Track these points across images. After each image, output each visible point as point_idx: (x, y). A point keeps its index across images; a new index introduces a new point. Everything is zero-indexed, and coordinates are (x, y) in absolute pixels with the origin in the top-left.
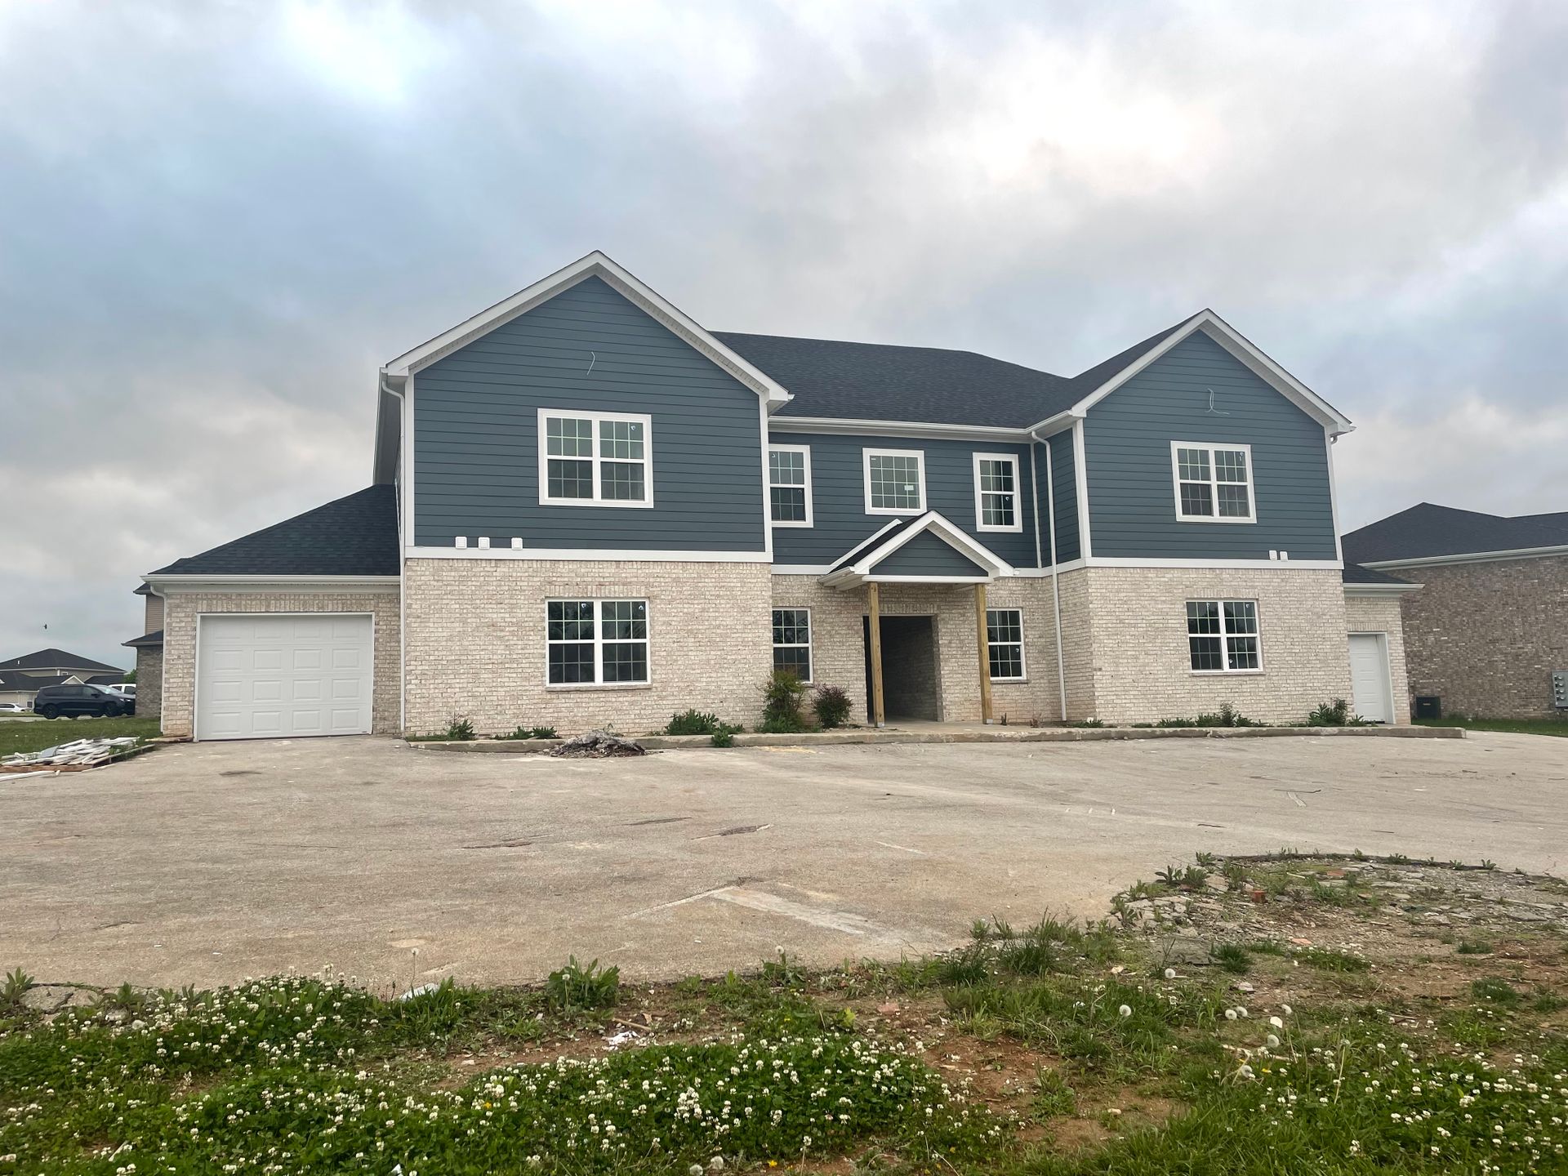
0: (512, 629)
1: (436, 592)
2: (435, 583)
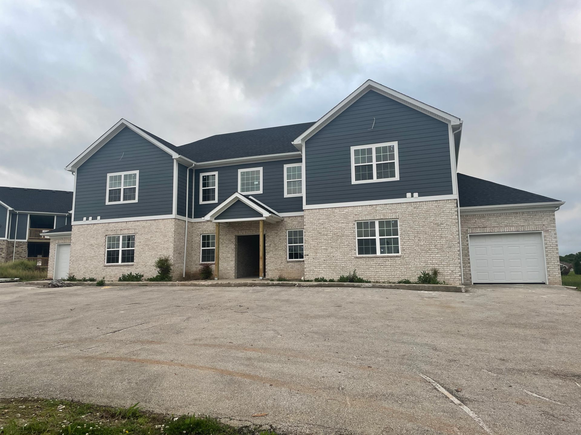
0: (96, 246)
1: (79, 235)
2: (78, 232)
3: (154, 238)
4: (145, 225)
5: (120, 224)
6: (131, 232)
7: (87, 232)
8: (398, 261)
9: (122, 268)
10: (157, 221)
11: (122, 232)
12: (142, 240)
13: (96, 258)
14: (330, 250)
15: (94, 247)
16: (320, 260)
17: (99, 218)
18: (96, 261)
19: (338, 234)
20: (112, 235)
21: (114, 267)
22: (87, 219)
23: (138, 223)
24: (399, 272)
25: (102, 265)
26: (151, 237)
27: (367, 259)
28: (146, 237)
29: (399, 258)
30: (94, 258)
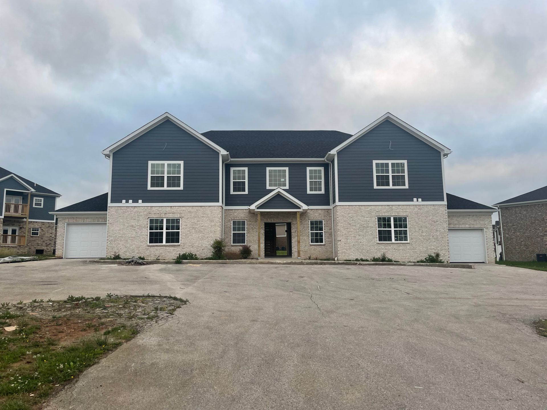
0: (138, 227)
1: (117, 216)
2: (116, 214)
3: (201, 222)
4: (191, 210)
5: (164, 209)
6: (176, 216)
7: (126, 214)
8: (408, 246)
9: (167, 248)
10: (203, 207)
11: (167, 216)
12: (188, 224)
13: (138, 238)
14: (357, 237)
15: (135, 229)
16: (350, 245)
17: (140, 201)
18: (138, 241)
19: (364, 225)
20: (155, 218)
21: (159, 247)
22: (127, 202)
23: (184, 209)
24: (408, 255)
25: (145, 245)
26: (198, 221)
27: (386, 245)
28: (192, 221)
29: (409, 245)
30: (136, 238)
